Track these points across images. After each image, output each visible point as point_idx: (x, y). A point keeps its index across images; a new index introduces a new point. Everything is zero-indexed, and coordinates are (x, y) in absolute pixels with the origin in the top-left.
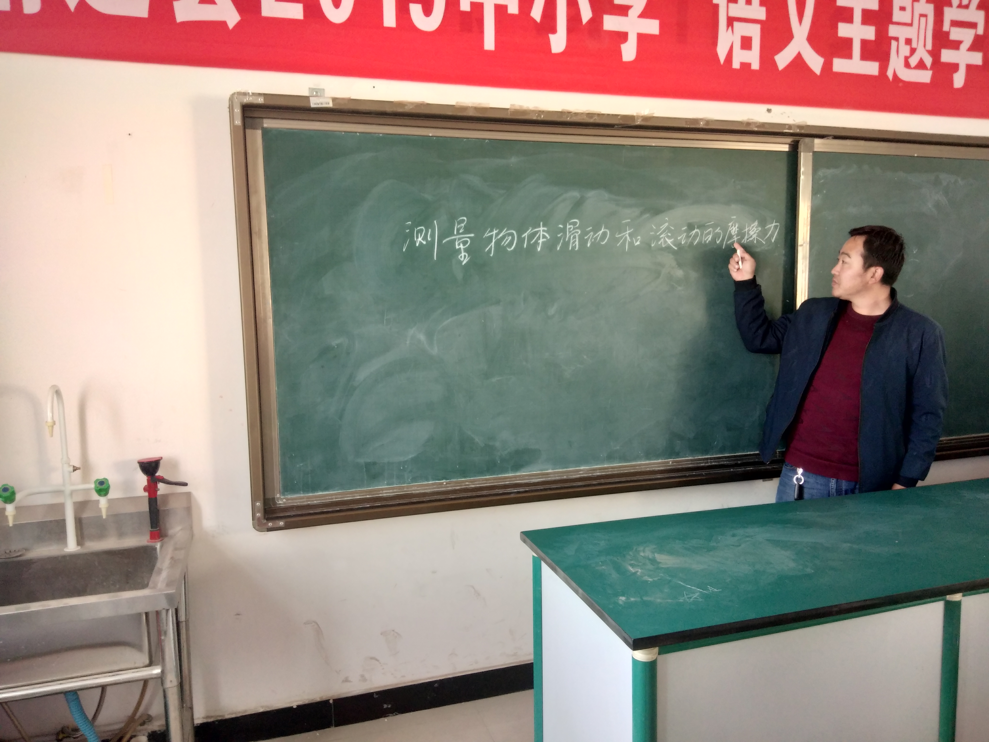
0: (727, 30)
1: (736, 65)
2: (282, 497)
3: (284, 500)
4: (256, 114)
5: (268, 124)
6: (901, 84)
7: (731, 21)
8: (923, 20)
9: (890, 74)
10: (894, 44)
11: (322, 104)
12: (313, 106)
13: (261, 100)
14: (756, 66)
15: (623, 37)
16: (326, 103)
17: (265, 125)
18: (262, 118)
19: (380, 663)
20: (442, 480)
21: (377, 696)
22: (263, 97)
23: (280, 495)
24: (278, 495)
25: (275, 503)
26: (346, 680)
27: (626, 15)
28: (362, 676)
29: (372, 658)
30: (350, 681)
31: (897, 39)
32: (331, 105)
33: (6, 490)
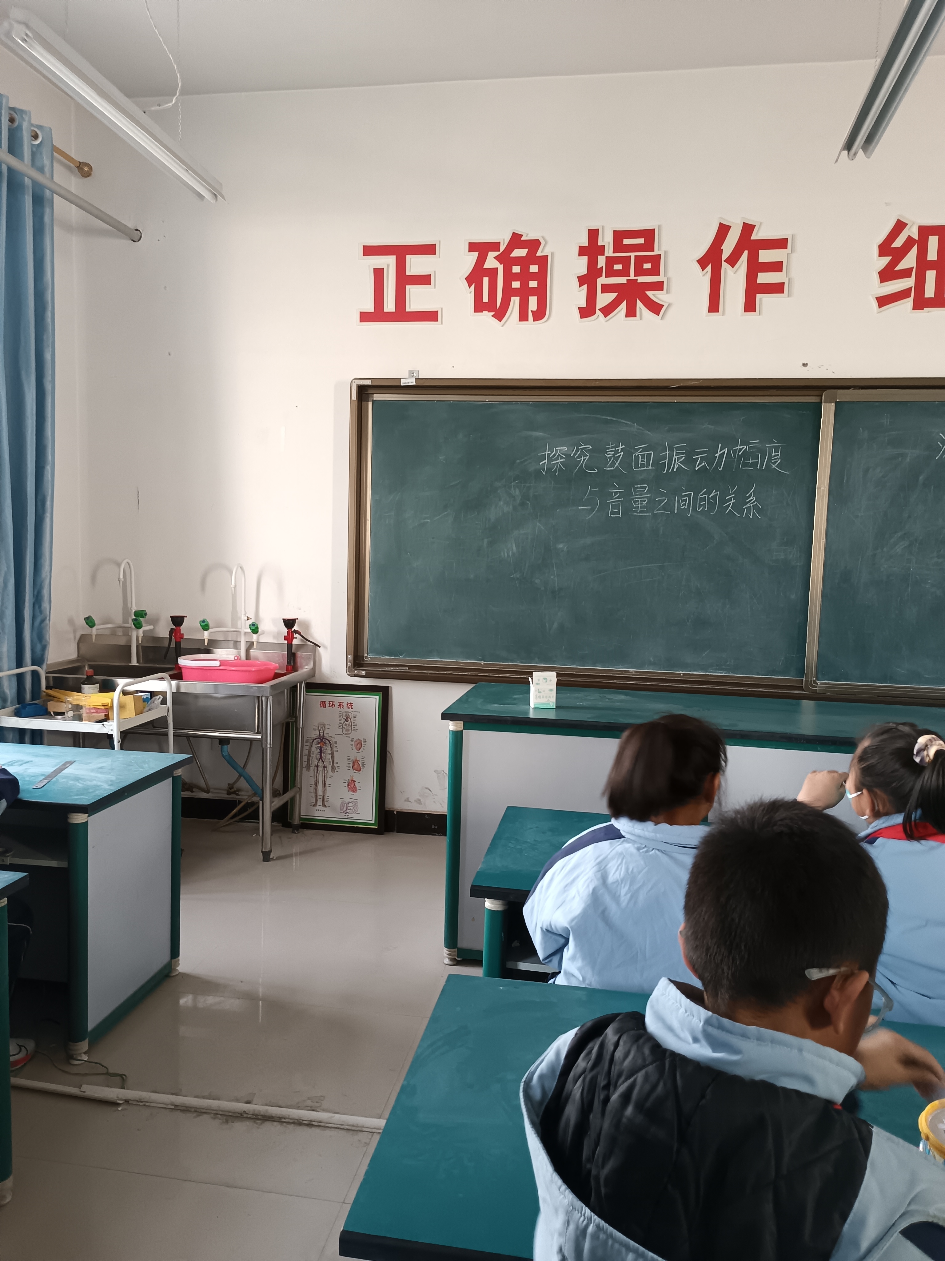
2: (368, 656)
3: (369, 659)
4: (370, 391)
5: (377, 397)
11: (408, 383)
12: (402, 385)
13: (369, 383)
16: (411, 383)
17: (374, 399)
18: (373, 394)
19: (432, 793)
20: (481, 661)
21: (428, 817)
22: (371, 381)
23: (367, 655)
24: (366, 655)
25: (363, 660)
26: (407, 800)
28: (419, 800)
29: (427, 788)
30: (410, 802)
32: (414, 384)
33: (204, 621)
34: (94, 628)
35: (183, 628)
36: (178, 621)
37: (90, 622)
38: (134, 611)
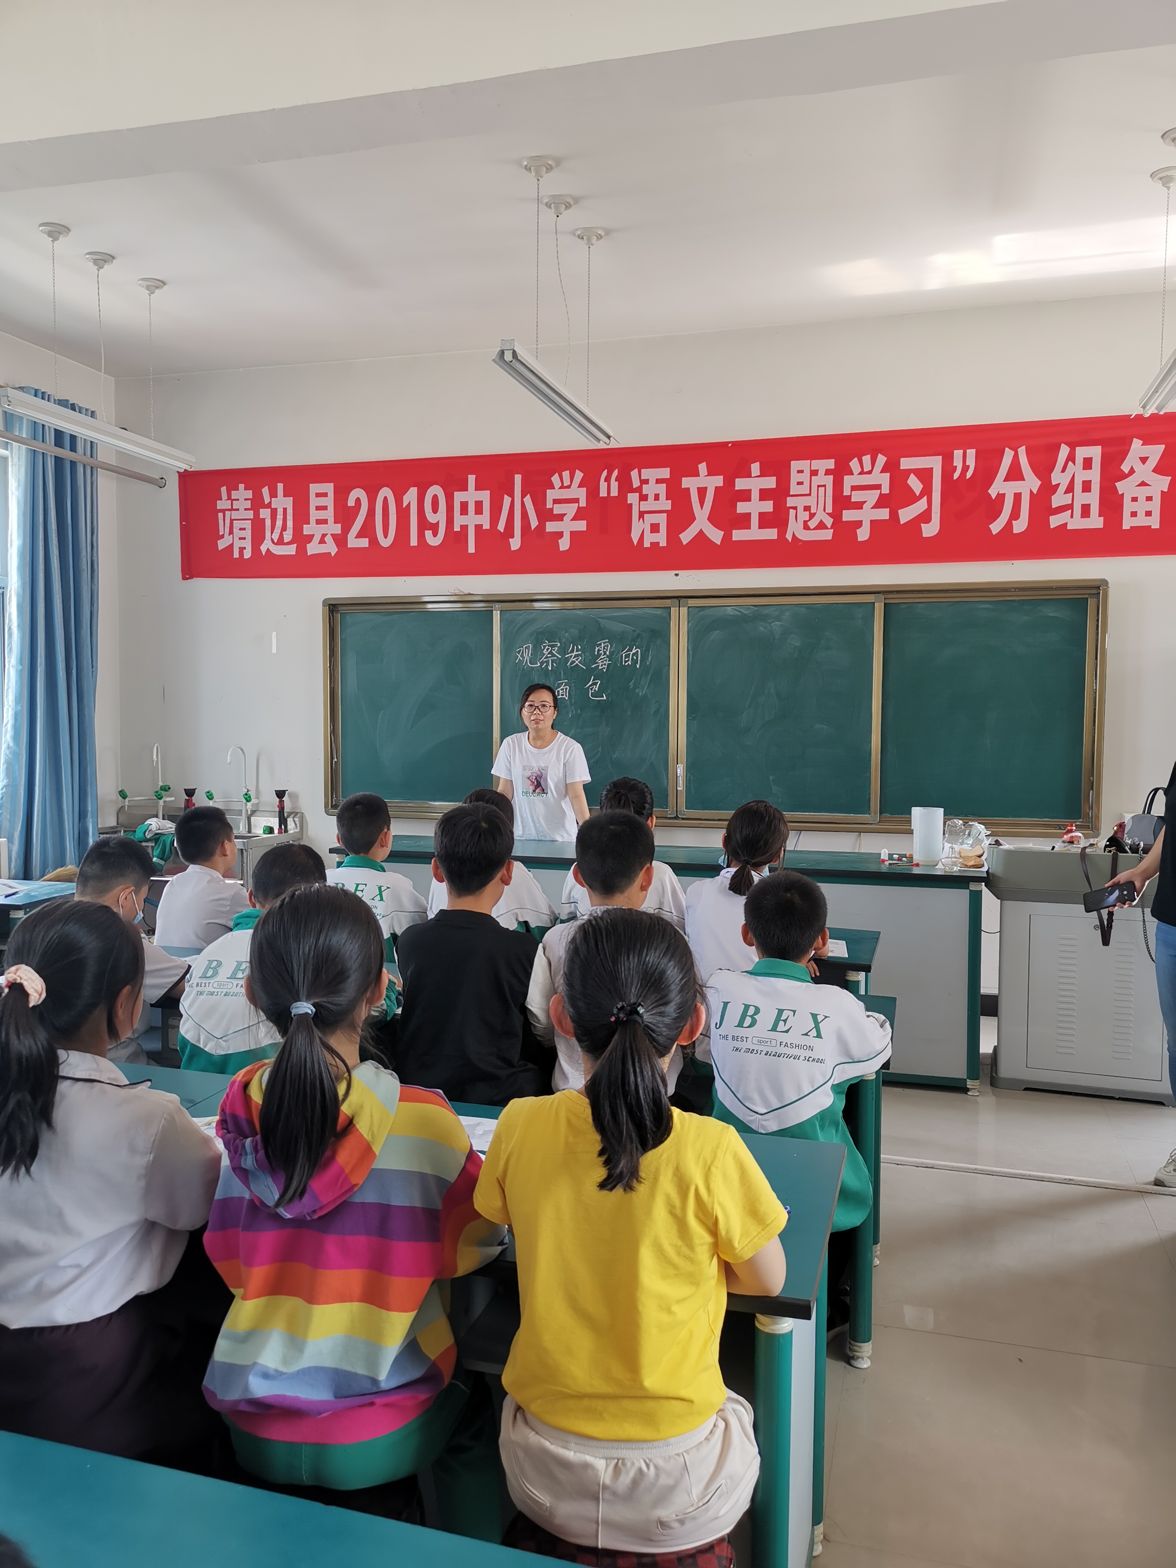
0: (639, 520)
1: (647, 544)
4: (338, 606)
6: (800, 544)
7: (642, 514)
8: (822, 489)
9: (789, 537)
10: (792, 512)
14: (663, 544)
15: (560, 535)
27: (562, 520)
31: (795, 508)
33: (208, 792)
34: (127, 800)
35: (194, 799)
36: (190, 793)
37: (123, 794)
38: (160, 786)
